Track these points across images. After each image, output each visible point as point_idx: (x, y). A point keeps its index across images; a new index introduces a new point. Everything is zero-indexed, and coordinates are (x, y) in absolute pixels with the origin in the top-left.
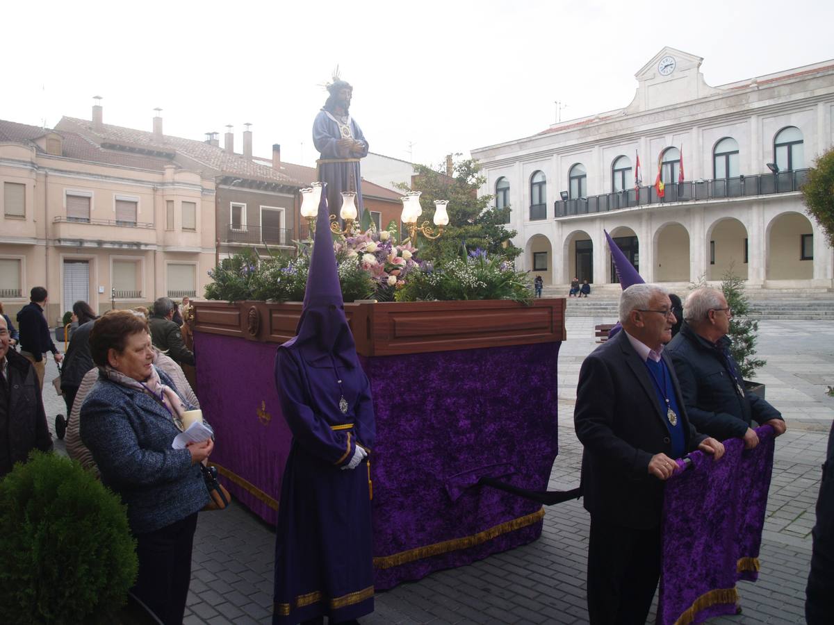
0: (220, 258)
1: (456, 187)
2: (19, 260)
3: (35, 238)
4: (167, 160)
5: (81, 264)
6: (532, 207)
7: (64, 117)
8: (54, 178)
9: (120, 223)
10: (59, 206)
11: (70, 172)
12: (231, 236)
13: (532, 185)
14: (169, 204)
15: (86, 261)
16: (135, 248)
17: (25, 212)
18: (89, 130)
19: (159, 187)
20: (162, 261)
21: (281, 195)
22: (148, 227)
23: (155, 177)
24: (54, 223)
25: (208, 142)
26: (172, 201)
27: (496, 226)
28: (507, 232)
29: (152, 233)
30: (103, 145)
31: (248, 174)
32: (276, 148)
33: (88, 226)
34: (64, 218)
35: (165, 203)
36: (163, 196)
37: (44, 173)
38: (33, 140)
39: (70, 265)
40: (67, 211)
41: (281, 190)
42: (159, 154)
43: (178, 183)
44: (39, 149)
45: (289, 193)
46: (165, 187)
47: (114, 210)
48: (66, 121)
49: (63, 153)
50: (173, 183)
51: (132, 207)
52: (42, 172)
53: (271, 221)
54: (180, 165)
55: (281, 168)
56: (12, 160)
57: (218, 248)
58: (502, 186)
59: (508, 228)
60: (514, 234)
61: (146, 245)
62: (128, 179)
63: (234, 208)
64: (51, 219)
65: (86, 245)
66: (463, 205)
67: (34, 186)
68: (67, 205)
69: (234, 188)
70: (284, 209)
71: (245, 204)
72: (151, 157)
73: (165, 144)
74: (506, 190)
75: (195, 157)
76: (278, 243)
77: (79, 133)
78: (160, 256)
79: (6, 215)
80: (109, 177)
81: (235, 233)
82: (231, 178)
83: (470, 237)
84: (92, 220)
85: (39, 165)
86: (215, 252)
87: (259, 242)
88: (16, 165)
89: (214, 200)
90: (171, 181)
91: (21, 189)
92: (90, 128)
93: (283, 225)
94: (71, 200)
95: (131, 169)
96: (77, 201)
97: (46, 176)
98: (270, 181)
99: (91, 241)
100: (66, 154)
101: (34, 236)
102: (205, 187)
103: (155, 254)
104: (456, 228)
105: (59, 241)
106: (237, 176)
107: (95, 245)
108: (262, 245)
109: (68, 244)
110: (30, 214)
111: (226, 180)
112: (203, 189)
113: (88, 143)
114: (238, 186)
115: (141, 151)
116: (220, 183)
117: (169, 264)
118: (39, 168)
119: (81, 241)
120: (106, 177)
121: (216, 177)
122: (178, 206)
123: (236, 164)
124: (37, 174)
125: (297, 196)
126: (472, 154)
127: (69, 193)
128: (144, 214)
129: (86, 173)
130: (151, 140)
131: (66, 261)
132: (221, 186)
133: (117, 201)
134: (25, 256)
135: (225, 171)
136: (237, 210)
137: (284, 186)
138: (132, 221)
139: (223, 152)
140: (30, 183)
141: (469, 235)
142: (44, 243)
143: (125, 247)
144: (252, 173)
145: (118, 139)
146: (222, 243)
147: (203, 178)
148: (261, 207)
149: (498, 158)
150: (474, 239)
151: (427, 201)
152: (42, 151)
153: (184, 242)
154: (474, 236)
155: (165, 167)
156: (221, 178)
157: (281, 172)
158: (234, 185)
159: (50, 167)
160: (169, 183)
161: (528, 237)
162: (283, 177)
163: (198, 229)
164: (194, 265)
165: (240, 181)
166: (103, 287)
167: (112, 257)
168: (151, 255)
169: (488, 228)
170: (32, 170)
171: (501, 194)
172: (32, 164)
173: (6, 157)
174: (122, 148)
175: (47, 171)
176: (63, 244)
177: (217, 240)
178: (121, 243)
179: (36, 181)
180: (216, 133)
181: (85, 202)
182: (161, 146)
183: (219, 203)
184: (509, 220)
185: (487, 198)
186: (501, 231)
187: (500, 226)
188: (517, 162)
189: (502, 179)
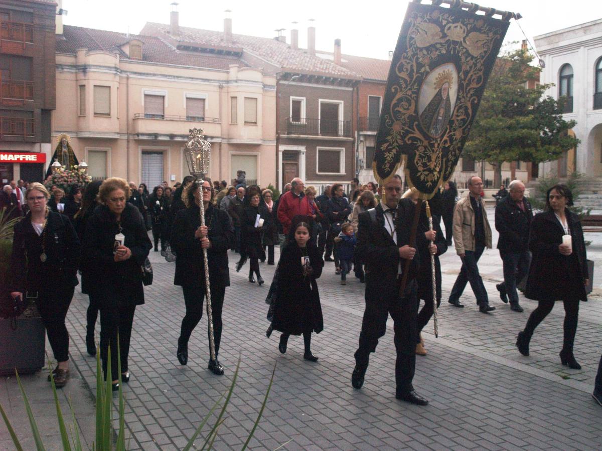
0: (279, 149)
2: (106, 152)
3: (118, 133)
5: (156, 155)
6: (596, 95)
7: (148, 22)
8: (134, 80)
9: (190, 119)
10: (138, 104)
11: (148, 74)
12: (290, 128)
13: (598, 71)
14: (234, 100)
15: (161, 153)
17: (110, 111)
18: (167, 34)
19: (224, 85)
20: (227, 152)
21: (340, 88)
22: (214, 122)
23: (222, 76)
24: (134, 120)
25: (277, 39)
26: (236, 97)
27: (554, 116)
28: (564, 122)
29: (218, 127)
30: (179, 48)
31: (307, 69)
32: (338, 43)
33: (163, 122)
34: (142, 115)
35: (230, 99)
36: (228, 93)
37: (126, 76)
38: (119, 47)
39: (147, 156)
40: (145, 109)
41: (340, 84)
42: (228, 53)
43: (241, 80)
44: (122, 54)
45: (347, 87)
46: (229, 85)
47: (185, 107)
48: (149, 26)
49: (144, 57)
50: (236, 81)
51: (200, 104)
52: (124, 75)
53: (330, 112)
54: (246, 62)
55: (343, 61)
56: (100, 66)
57: (279, 141)
58: (566, 73)
59: (567, 117)
60: (573, 124)
61: (213, 138)
62: (197, 79)
63: (293, 102)
64: (131, 116)
65: (160, 138)
66: (517, 95)
67: (118, 88)
68: (145, 104)
69: (294, 83)
70: (342, 102)
71: (304, 98)
72: (221, 56)
73: (234, 43)
74: (569, 78)
75: (260, 55)
76: (337, 135)
77: (159, 37)
78: (225, 147)
79: (95, 114)
80: (181, 77)
81: (296, 125)
82: (290, 73)
83: (521, 128)
84: (165, 116)
85: (122, 69)
86: (275, 144)
87: (317, 134)
88: (104, 71)
89: (275, 95)
90: (235, 79)
91: (107, 90)
92: (169, 32)
93: (341, 117)
94: (149, 99)
95: (200, 69)
96: (153, 100)
97: (128, 78)
98: (328, 76)
99: (165, 135)
100: (146, 58)
101: (118, 131)
102: (266, 83)
103: (220, 146)
104: (506, 119)
105: (138, 135)
106: (297, 72)
107: (167, 139)
108: (320, 137)
109: (145, 138)
110: (114, 112)
111: (286, 76)
112: (265, 86)
113: (166, 46)
114: (297, 81)
115: (212, 51)
116: (280, 79)
117: (232, 155)
118: (122, 72)
119: (156, 135)
120: (178, 77)
121: (277, 74)
122: (241, 102)
123: (298, 59)
124: (121, 78)
125: (355, 89)
126: (535, 40)
127: (147, 93)
128: (211, 110)
129: (161, 75)
130: (222, 40)
131: (145, 152)
132: (282, 82)
133: (187, 98)
134: (110, 149)
135: (284, 68)
136: (297, 104)
137: (342, 80)
138: (200, 116)
139: (289, 47)
140: (114, 85)
141: (519, 126)
142: (125, 137)
144: (312, 68)
145: (192, 41)
146: (282, 136)
147: (265, 74)
148: (320, 100)
149: (562, 43)
150: (524, 131)
152: (126, 56)
153: (246, 135)
154: (523, 128)
155: (230, 66)
156: (281, 74)
157: (342, 65)
158: (294, 80)
159: (131, 70)
160: (234, 81)
161: (591, 127)
162: (342, 71)
163: (259, 123)
164: (255, 156)
165: (297, 76)
166: (174, 176)
167: (183, 149)
168: (217, 147)
169: (542, 118)
170: (116, 74)
171: (565, 82)
172: (116, 69)
173: (96, 64)
174: (195, 49)
175: (128, 74)
176: (141, 137)
177: (277, 133)
179: (119, 83)
180: (284, 30)
181: (160, 101)
182: (230, 45)
183: (279, 97)
184: (570, 109)
185: (543, 87)
186: (558, 122)
187: (558, 116)
188: (582, 48)
189: (566, 66)
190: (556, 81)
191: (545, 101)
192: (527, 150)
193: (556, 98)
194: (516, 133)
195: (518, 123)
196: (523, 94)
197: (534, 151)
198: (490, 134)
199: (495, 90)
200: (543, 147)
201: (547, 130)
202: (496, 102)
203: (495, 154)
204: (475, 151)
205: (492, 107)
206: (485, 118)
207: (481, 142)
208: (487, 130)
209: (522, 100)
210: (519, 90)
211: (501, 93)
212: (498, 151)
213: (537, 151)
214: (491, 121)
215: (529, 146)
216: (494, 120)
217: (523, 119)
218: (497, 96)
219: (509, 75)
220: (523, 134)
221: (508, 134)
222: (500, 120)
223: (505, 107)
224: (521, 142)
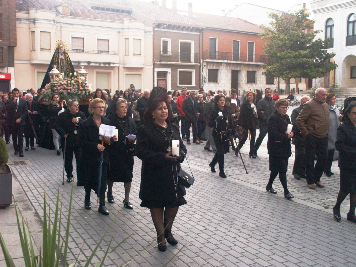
0: (155, 71)
1: (295, 26)
4: (127, 14)
6: (348, 37)
8: (65, 28)
9: (100, 52)
11: (73, 24)
12: (161, 58)
13: (349, 22)
14: (127, 40)
16: (107, 65)
17: (50, 47)
19: (121, 31)
20: (123, 72)
21: (191, 33)
22: (115, 54)
23: (119, 25)
25: (153, 2)
27: (322, 50)
28: (328, 54)
29: (117, 57)
30: (92, 8)
31: (172, 21)
32: (190, 5)
33: (84, 54)
34: (70, 50)
35: (124, 40)
36: (123, 36)
37: (60, 25)
38: (56, 7)
40: (72, 46)
41: (192, 30)
42: (123, 11)
43: (131, 28)
44: (58, 12)
45: (196, 32)
46: (124, 31)
47: (97, 44)
49: (71, 13)
50: (128, 29)
51: (106, 43)
52: (59, 25)
53: (185, 49)
54: (134, 17)
55: (194, 16)
56: (44, 19)
57: (154, 65)
58: (330, 23)
59: (330, 51)
60: (333, 55)
61: (113, 64)
62: (104, 27)
63: (163, 41)
65: (82, 64)
66: (299, 37)
67: (55, 33)
68: (72, 42)
69: (163, 30)
70: (193, 41)
71: (170, 39)
72: (119, 13)
73: (126, 5)
74: (331, 27)
75: (143, 12)
76: (190, 62)
77: (80, 1)
78: (121, 70)
79: (41, 49)
80: (94, 26)
81: (164, 56)
82: (161, 24)
84: (85, 50)
85: (57, 21)
86: (152, 68)
87: (178, 62)
88: (46, 22)
89: (152, 37)
90: (127, 27)
91: (48, 34)
93: (192, 51)
94: (74, 39)
95: (106, 21)
96: (77, 40)
97: (61, 27)
98: (184, 25)
99: (84, 62)
100: (72, 14)
102: (146, 30)
103: (119, 68)
104: (293, 52)
106: (165, 23)
107: (86, 64)
108: (180, 63)
110: (53, 48)
111: (159, 26)
112: (146, 31)
113: (84, 7)
114: (165, 29)
115: (113, 10)
116: (155, 28)
117: (126, 74)
118: (57, 23)
119: (79, 62)
120: (92, 26)
121: (153, 24)
122: (131, 41)
123: (166, 15)
124: (57, 26)
125: (201, 33)
126: (311, 3)
127: (73, 36)
128: (113, 47)
129: (82, 25)
130: (119, 3)
132: (156, 29)
133: (98, 39)
135: (158, 20)
136: (165, 43)
137: (193, 28)
138: (106, 50)
139: (161, 8)
140: (53, 32)
141: (301, 56)
143: (102, 65)
144: (174, 21)
145: (100, 4)
146: (157, 62)
147: (146, 25)
148: (180, 40)
149: (326, 6)
151: (276, 36)
152: (60, 13)
153: (134, 62)
154: (303, 57)
155: (124, 19)
156: (156, 24)
157: (193, 19)
158: (164, 28)
159: (63, 22)
160: (127, 28)
161: (345, 56)
162: (193, 23)
163: (143, 54)
164: (140, 75)
165: (166, 26)
167: (95, 71)
168: (116, 69)
169: (315, 51)
170: (54, 24)
171: (329, 29)
172: (54, 21)
173: (41, 18)
174: (103, 9)
177: (153, 61)
178: (100, 63)
179: (56, 30)
181: (81, 41)
182: (124, 6)
183: (155, 39)
184: (332, 46)
185: (316, 32)
186: (324, 54)
187: (324, 50)
188: (339, 8)
189: (330, 19)
190: (324, 29)
191: (316, 41)
192: (305, 71)
193: (323, 39)
194: (299, 61)
195: (300, 54)
196: (303, 37)
197: (310, 71)
198: (283, 61)
199: (286, 34)
200: (315, 69)
201: (318, 59)
202: (287, 42)
203: (286, 73)
204: (274, 72)
205: (285, 44)
206: (281, 51)
207: (278, 66)
208: (281, 58)
209: (303, 40)
210: (301, 34)
211: (290, 36)
212: (288, 72)
213: (312, 71)
214: (284, 53)
215: (307, 68)
216: (286, 53)
217: (303, 52)
218: (288, 38)
219: (295, 25)
220: (303, 61)
221: (294, 61)
222: (290, 53)
223: (292, 44)
224: (302, 66)
